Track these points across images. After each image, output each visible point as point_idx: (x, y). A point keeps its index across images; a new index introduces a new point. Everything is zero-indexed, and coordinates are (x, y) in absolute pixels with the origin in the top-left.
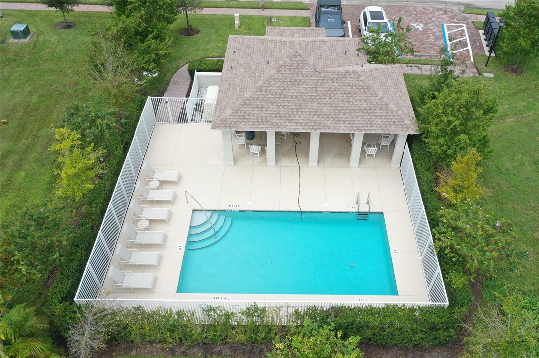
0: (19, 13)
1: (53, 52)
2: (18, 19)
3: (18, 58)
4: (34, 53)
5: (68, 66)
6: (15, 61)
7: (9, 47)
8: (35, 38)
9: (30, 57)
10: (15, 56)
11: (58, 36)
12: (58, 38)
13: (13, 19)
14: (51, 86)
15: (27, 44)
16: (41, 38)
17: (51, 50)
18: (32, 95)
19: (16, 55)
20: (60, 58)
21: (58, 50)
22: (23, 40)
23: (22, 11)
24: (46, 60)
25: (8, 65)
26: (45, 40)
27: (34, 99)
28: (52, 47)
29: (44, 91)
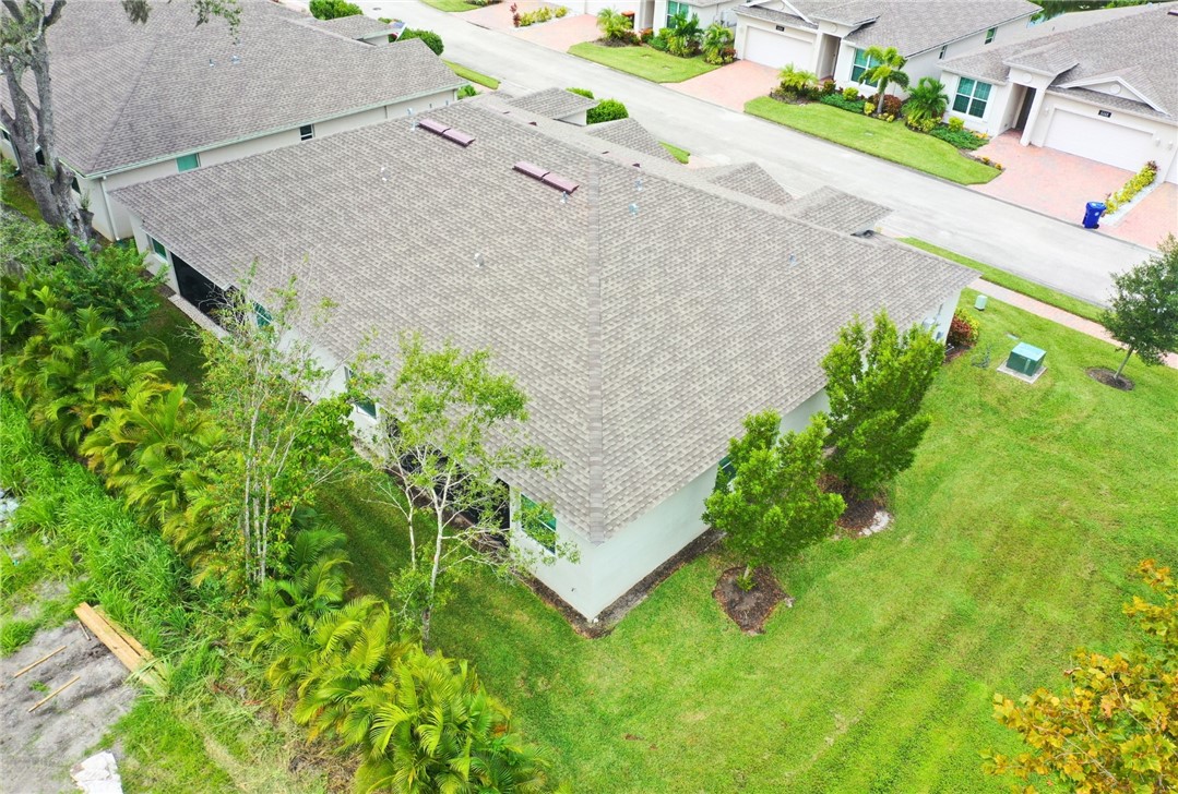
0: (1014, 313)
1: (1078, 427)
2: (1013, 327)
3: (1003, 410)
4: (1037, 413)
5: (1103, 471)
6: (996, 412)
7: (994, 380)
8: (1048, 381)
9: (1027, 416)
10: (999, 400)
11: (1095, 396)
12: (1095, 400)
13: (1002, 322)
14: (1061, 500)
15: (1030, 390)
16: (1060, 387)
17: (1075, 421)
18: (1019, 503)
19: (1003, 401)
20: (1090, 445)
21: (1088, 427)
22: (1024, 378)
23: (1020, 311)
24: (1058, 438)
25: (979, 415)
26: (1068, 396)
27: (1024, 515)
28: (1077, 414)
29: (1044, 507)
